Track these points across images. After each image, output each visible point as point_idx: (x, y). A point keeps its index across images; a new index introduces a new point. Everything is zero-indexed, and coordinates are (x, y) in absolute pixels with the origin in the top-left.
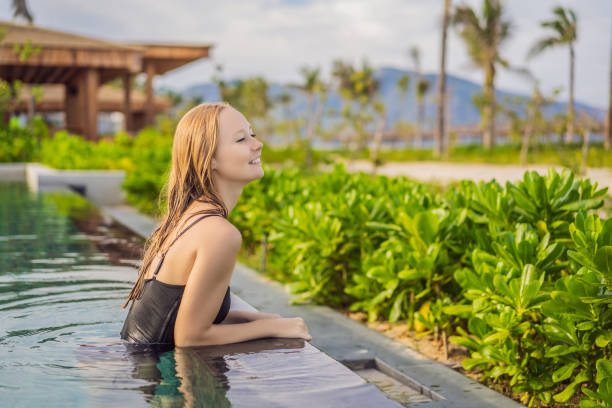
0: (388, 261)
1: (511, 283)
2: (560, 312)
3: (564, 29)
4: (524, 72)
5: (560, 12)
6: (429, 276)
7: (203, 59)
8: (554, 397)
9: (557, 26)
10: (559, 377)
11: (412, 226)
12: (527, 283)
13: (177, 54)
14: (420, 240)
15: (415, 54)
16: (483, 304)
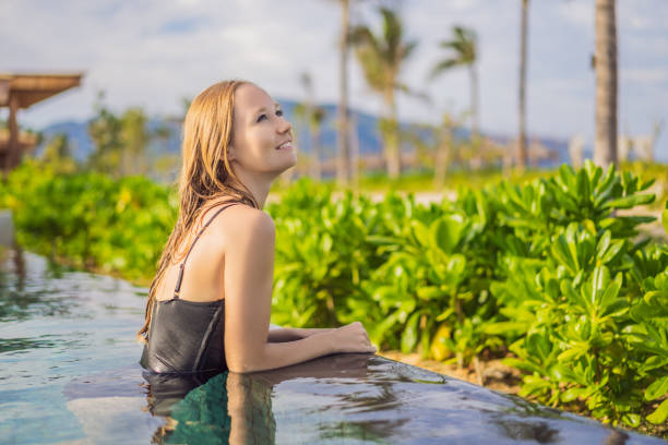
0: (400, 280)
1: (582, 288)
2: (652, 316)
3: (464, 49)
4: (424, 97)
5: (459, 31)
6: (453, 292)
7: (74, 89)
8: (647, 418)
9: (457, 46)
10: (652, 394)
11: (427, 235)
12: (600, 287)
13: (43, 84)
14: (439, 251)
15: (306, 80)
16: (550, 315)
